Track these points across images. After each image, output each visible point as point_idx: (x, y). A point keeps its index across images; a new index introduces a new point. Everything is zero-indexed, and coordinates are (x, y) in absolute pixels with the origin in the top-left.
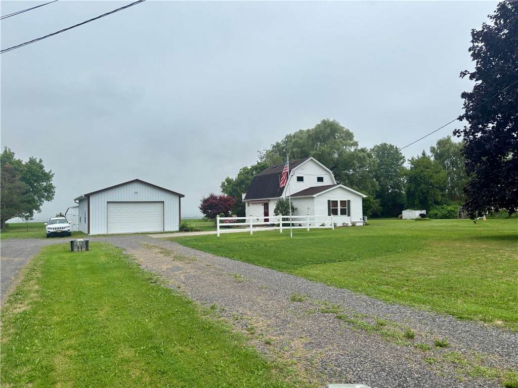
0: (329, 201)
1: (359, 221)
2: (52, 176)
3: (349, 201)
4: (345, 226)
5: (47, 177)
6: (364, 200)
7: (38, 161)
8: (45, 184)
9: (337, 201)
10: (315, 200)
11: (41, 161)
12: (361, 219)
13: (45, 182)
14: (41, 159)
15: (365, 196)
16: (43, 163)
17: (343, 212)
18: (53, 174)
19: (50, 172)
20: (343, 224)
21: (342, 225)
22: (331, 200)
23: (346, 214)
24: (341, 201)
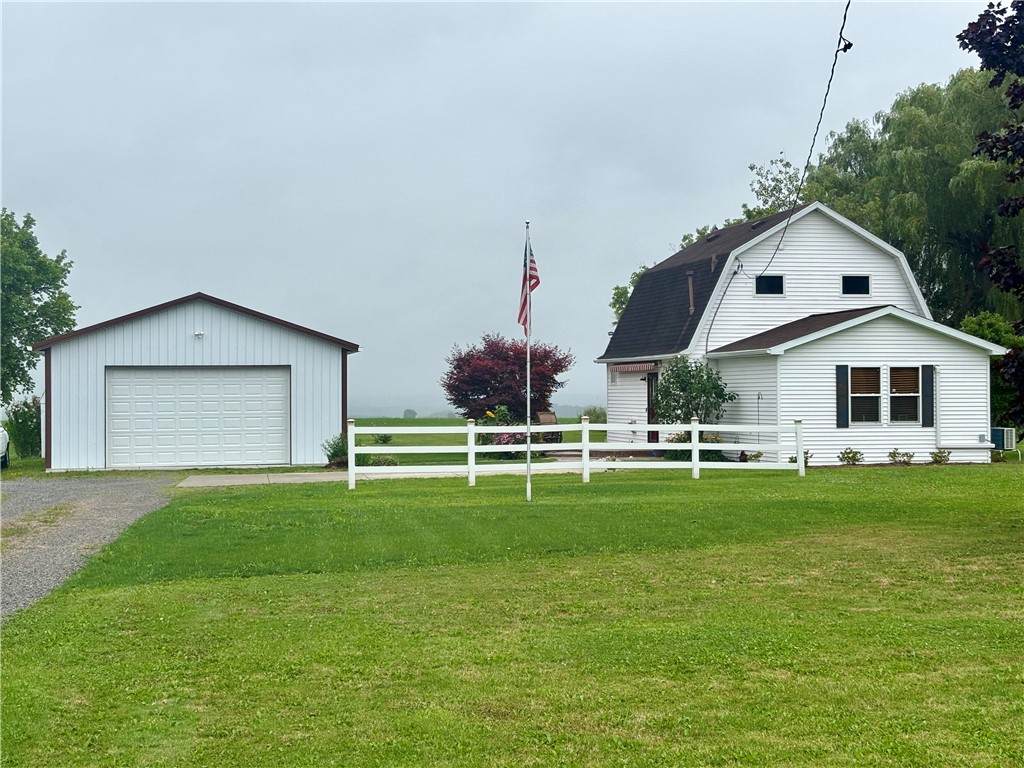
0: (841, 371)
1: (975, 443)
2: (65, 271)
3: (929, 371)
4: (900, 464)
5: (50, 273)
6: (996, 365)
7: (20, 221)
8: (46, 297)
9: (877, 370)
10: (780, 363)
11: (29, 222)
12: (982, 438)
13: (44, 289)
14: (28, 216)
15: (1000, 351)
16: (35, 230)
17: (903, 411)
18: (70, 264)
19: (60, 259)
20: (893, 455)
21: (887, 460)
22: (851, 365)
23: (915, 418)
24: (893, 370)
